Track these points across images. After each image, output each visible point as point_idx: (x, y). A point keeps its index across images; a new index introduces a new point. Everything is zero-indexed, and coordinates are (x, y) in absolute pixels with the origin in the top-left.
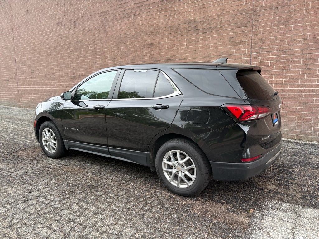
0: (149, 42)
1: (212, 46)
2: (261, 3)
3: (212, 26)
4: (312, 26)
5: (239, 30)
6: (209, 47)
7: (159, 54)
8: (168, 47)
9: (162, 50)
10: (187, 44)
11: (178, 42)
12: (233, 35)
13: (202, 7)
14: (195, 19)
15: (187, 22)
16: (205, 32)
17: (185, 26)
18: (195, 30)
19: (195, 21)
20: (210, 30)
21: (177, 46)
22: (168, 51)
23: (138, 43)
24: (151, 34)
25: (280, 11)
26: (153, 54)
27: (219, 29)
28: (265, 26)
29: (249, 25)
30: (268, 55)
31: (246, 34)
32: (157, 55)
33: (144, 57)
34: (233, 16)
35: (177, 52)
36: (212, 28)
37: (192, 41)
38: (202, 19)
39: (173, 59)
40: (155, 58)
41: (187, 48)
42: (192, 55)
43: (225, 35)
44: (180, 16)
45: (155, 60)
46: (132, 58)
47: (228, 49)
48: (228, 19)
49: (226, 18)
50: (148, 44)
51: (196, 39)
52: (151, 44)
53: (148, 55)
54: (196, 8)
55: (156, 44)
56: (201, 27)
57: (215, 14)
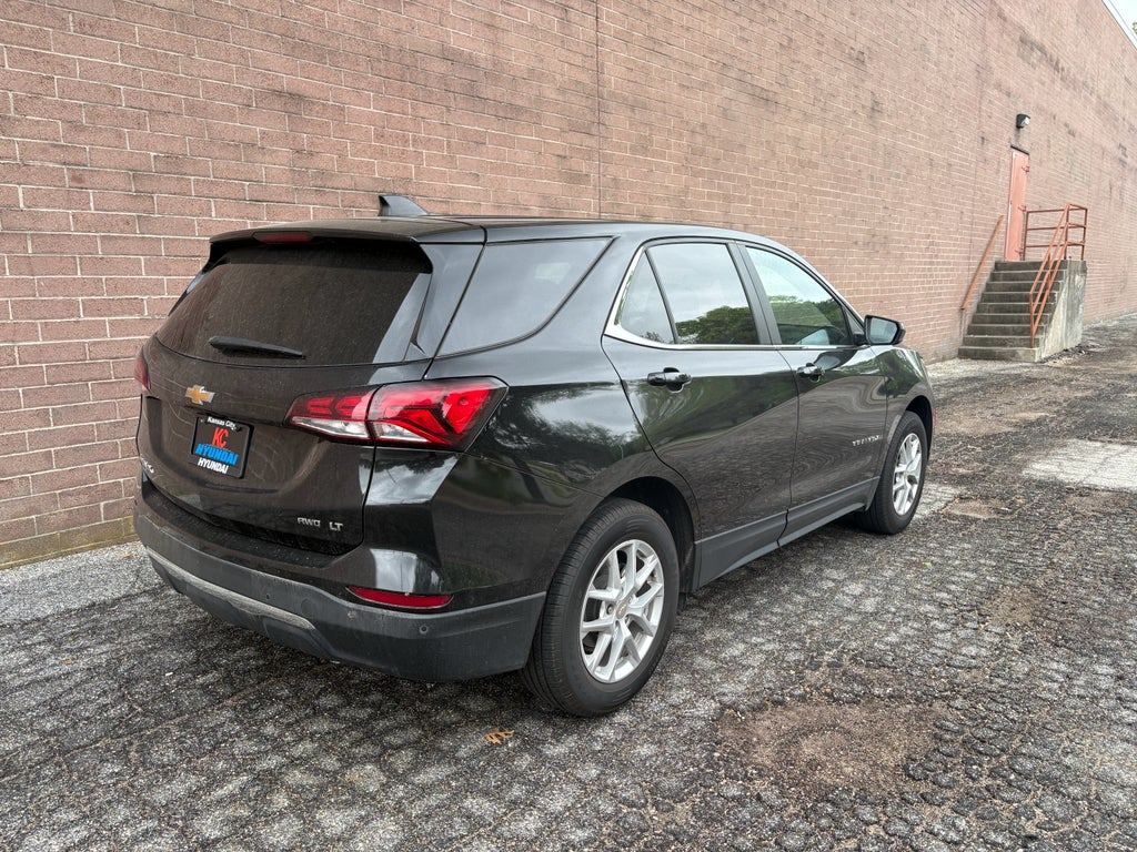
0: (286, 81)
1: (521, 172)
2: (610, 81)
3: (519, 102)
4: (675, 170)
5: (576, 138)
6: (514, 174)
7: (342, 157)
8: (380, 136)
9: (352, 141)
10: (449, 143)
11: (419, 125)
12: (565, 148)
13: (487, 20)
14: (470, 55)
15: (448, 55)
16: (501, 114)
17: (439, 67)
18: (472, 95)
19: (470, 63)
20: (511, 113)
21: (415, 141)
22: (382, 153)
23: (214, 67)
24: (294, 45)
25: (637, 117)
26: (311, 154)
27: (536, 121)
28: (619, 147)
29: (594, 130)
31: (588, 154)
32: (328, 160)
33: (259, 157)
34: (561, 90)
35: (417, 168)
36: (519, 109)
37: (464, 134)
38: (490, 66)
40: (322, 173)
41: (451, 160)
42: (467, 189)
43: (548, 143)
44: (419, 15)
45: (319, 182)
46: (176, 148)
47: (556, 187)
48: (553, 96)
49: (550, 93)
50: (280, 94)
51: (477, 131)
52: (296, 97)
53: (285, 152)
54: (472, 15)
55: (323, 105)
56: (488, 91)
57: (523, 64)
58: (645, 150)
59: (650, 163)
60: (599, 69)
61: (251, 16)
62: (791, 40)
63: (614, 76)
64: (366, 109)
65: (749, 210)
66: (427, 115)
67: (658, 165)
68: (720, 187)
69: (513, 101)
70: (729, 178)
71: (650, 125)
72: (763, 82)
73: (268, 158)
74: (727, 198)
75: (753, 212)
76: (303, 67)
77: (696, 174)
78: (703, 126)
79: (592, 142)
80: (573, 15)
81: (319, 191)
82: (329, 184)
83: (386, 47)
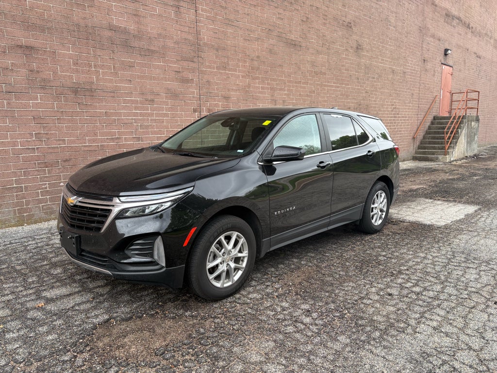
0: (24, 41)
1: (155, 79)
2: (204, 38)
3: (152, 48)
4: (243, 77)
5: (185, 64)
6: (151, 79)
7: (55, 73)
8: (76, 64)
9: (61, 66)
10: (114, 67)
11: (97, 59)
12: (179, 68)
13: (135, 13)
14: (125, 28)
15: (111, 28)
16: (143, 53)
17: (107, 33)
18: (126, 45)
19: (125, 31)
20: (149, 53)
21: (95, 66)
22: (77, 71)
24: (28, 26)
25: (220, 54)
26: (38, 72)
27: (162, 56)
28: (210, 67)
29: (195, 60)
30: (215, 101)
31: (193, 71)
32: (48, 74)
33: (10, 74)
34: (177, 43)
35: (97, 77)
36: (153, 52)
37: (123, 63)
38: (136, 33)
39: (89, 87)
40: (44, 80)
41: (116, 74)
42: (125, 86)
43: (170, 66)
44: (96, 11)
45: (43, 84)
48: (172, 45)
49: (170, 44)
50: (21, 47)
51: (130, 61)
52: (30, 48)
53: (24, 71)
54: (125, 10)
55: (44, 51)
56: (136, 44)
57: (155, 32)
58: (225, 68)
59: (228, 74)
60: (198, 33)
61: (5, 14)
62: (308, 18)
63: (206, 36)
64: (68, 52)
65: (285, 94)
66: (101, 54)
67: (232, 75)
68: (268, 84)
69: (149, 48)
70: (274, 80)
71: (228, 57)
72: (293, 37)
73: (15, 74)
74: (272, 89)
75: (288, 95)
76: (33, 35)
77: (254, 79)
78: (258, 57)
79: (195, 65)
80: (182, 9)
81: (43, 88)
82: (48, 85)
83: (78, 26)
